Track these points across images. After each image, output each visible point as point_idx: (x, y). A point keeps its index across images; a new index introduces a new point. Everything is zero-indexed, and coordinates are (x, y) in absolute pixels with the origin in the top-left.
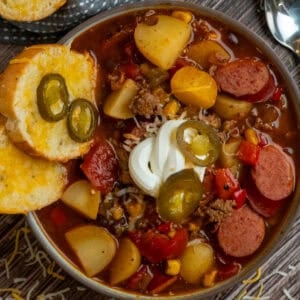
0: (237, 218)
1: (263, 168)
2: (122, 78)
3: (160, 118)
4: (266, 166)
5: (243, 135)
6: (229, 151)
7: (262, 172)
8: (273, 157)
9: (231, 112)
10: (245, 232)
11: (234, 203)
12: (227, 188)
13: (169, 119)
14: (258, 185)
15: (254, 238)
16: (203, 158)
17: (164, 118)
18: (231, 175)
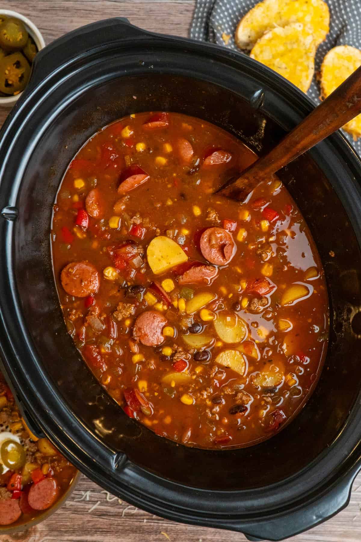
0: (9, 503)
1: (39, 489)
2: (3, 393)
3: (7, 427)
4: (41, 488)
5: (42, 466)
6: (29, 468)
7: (36, 490)
8: (49, 486)
9: (43, 450)
10: (7, 513)
11: (11, 495)
12: (13, 486)
13: (10, 431)
14: (29, 496)
15: (9, 518)
16: (12, 463)
17: (9, 429)
18: (17, 482)
